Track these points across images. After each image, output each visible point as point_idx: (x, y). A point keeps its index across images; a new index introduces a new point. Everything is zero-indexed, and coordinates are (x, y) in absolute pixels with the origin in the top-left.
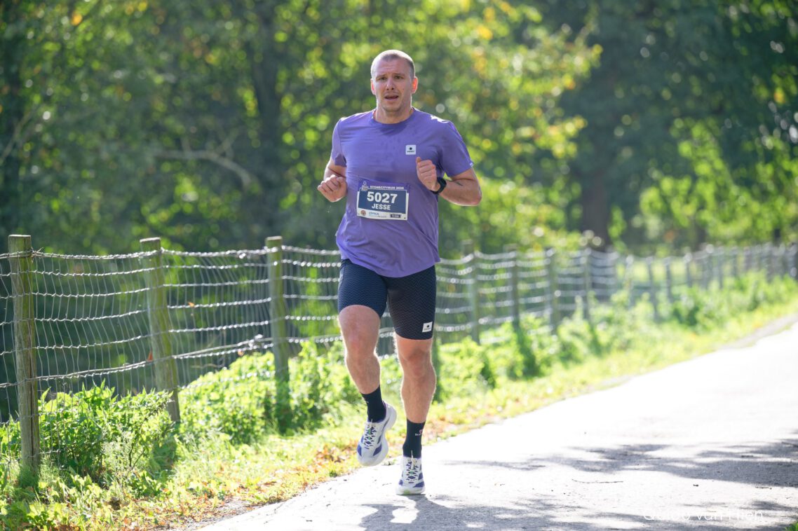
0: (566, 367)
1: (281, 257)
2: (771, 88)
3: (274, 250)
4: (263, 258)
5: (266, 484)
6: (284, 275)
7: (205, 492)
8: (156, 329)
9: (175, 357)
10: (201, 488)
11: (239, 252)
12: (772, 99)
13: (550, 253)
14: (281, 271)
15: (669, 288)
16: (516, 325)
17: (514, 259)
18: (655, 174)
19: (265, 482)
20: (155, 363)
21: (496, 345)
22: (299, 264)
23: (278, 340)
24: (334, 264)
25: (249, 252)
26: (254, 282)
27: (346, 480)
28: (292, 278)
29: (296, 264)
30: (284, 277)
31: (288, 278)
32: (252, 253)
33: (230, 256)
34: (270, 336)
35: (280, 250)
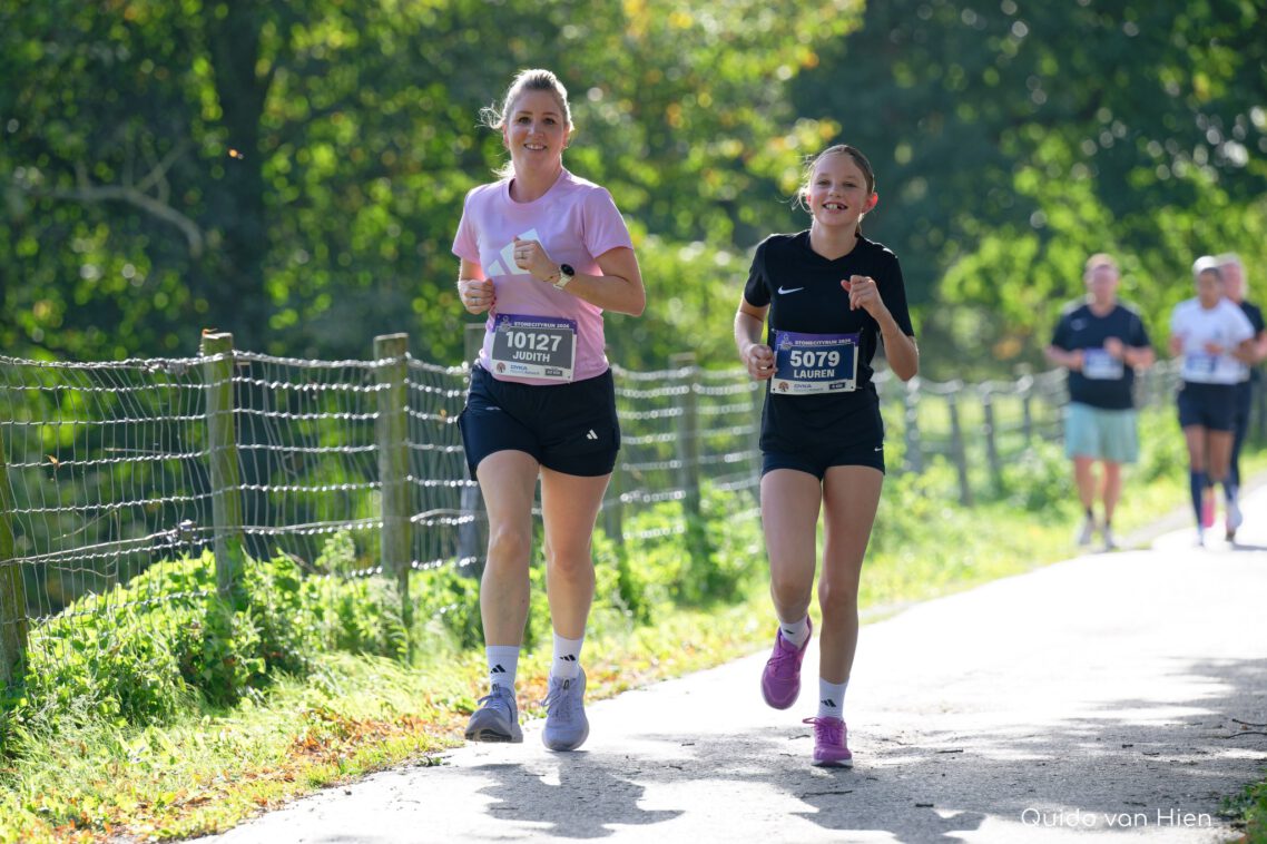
1: (231, 371)
2: (1187, 67)
3: (217, 357)
4: (195, 374)
5: (192, 802)
6: (236, 408)
7: (72, 817)
9: (21, 561)
10: (62, 809)
11: (146, 362)
12: (1188, 88)
14: (231, 397)
15: (990, 439)
16: (692, 505)
17: (687, 381)
18: (969, 224)
19: (189, 798)
21: (650, 545)
22: (267, 384)
23: (226, 530)
24: (334, 387)
25: (167, 361)
26: (176, 418)
27: (349, 793)
28: (253, 411)
29: (260, 385)
30: (238, 410)
31: (245, 411)
32: (172, 364)
33: (129, 367)
34: (209, 523)
35: (229, 359)
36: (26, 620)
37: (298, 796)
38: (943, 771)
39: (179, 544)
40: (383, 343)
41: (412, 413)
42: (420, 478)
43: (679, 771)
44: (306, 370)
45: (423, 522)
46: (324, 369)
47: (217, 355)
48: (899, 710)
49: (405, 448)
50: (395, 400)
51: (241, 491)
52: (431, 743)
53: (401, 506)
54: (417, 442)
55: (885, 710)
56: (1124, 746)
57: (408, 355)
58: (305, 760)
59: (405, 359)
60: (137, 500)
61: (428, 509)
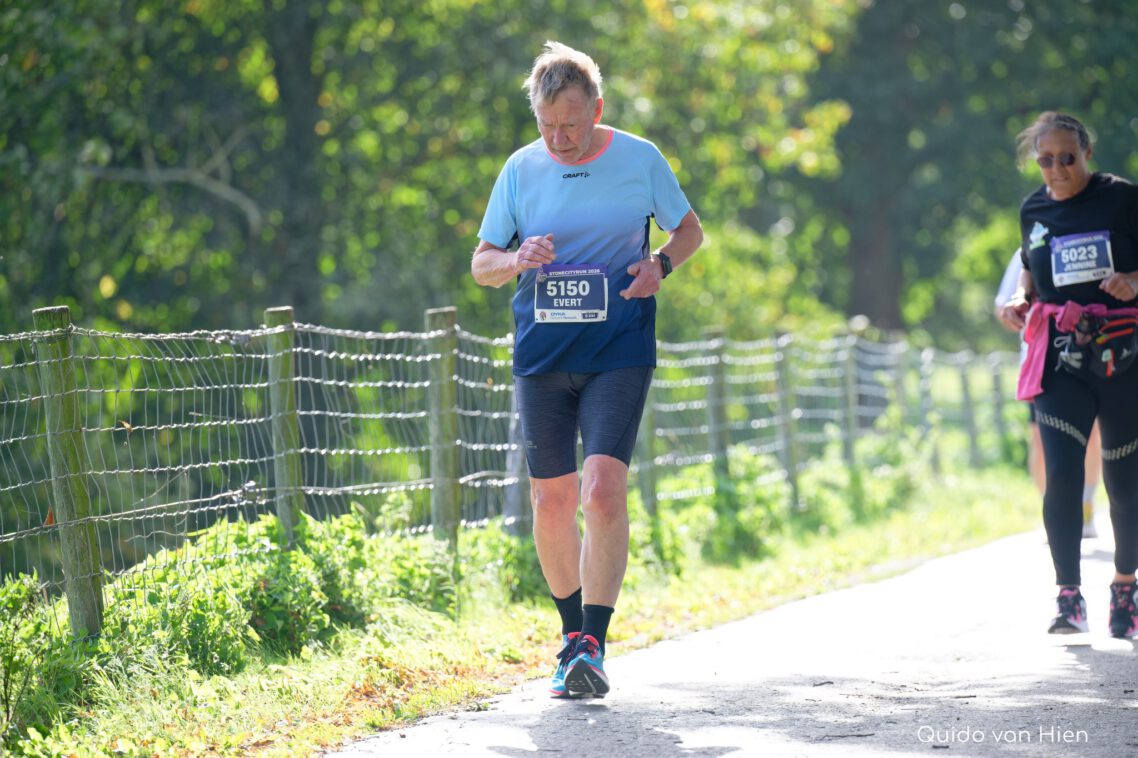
0: (805, 544)
1: (292, 342)
3: (280, 329)
4: (261, 345)
5: (257, 745)
6: (297, 375)
8: (62, 469)
9: (96, 519)
10: (136, 752)
11: (213, 333)
13: (784, 341)
14: (292, 366)
16: (722, 467)
17: (718, 352)
19: (254, 741)
20: (61, 529)
21: (682, 504)
22: (325, 354)
23: (287, 491)
24: (388, 357)
25: (232, 332)
26: (241, 386)
27: (403, 736)
28: (313, 380)
29: (320, 355)
30: (298, 379)
31: (305, 379)
32: (237, 335)
33: (197, 338)
34: (272, 483)
35: (290, 331)
36: (101, 574)
37: (356, 739)
38: (957, 715)
39: (243, 503)
40: (433, 316)
41: (461, 381)
42: (468, 442)
43: (711, 716)
44: (361, 341)
45: (471, 484)
46: (379, 341)
48: (916, 658)
49: (455, 415)
50: (445, 370)
51: (302, 454)
52: (479, 689)
53: (451, 468)
54: (465, 409)
55: (903, 658)
56: (1126, 692)
57: (457, 327)
58: (361, 705)
59: (454, 332)
60: (205, 462)
61: (476, 471)
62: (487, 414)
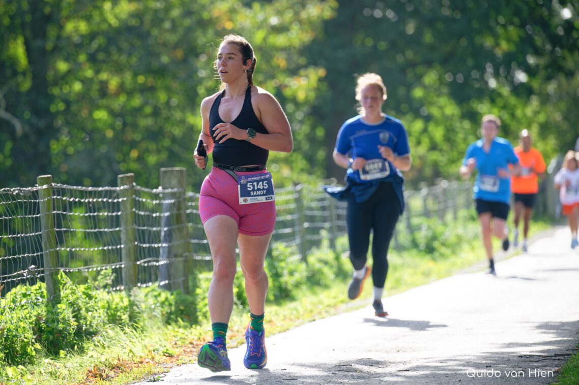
0: (315, 293)
1: (51, 194)
2: (496, 37)
3: (45, 187)
4: (35, 195)
6: (54, 211)
11: (12, 189)
13: (299, 188)
14: (52, 206)
22: (68, 199)
23: (50, 270)
24: (100, 200)
25: (22, 189)
26: (27, 216)
28: (62, 212)
29: (65, 200)
30: (55, 212)
32: (24, 190)
33: (4, 192)
34: (43, 267)
35: (51, 187)
39: (29, 277)
40: (122, 178)
41: (137, 212)
42: (141, 243)
44: (86, 192)
45: (143, 264)
46: (95, 192)
47: (45, 185)
48: (376, 351)
49: (134, 229)
50: (128, 206)
51: (57, 251)
52: (153, 370)
53: (132, 257)
54: (139, 226)
55: (370, 351)
56: (487, 366)
57: (134, 184)
59: (133, 186)
60: (9, 256)
61: (145, 258)
62: (150, 229)
